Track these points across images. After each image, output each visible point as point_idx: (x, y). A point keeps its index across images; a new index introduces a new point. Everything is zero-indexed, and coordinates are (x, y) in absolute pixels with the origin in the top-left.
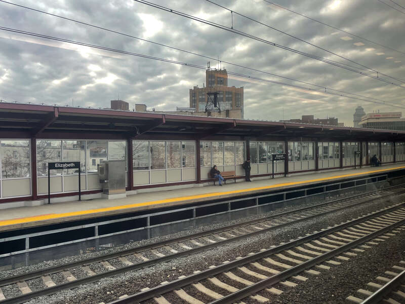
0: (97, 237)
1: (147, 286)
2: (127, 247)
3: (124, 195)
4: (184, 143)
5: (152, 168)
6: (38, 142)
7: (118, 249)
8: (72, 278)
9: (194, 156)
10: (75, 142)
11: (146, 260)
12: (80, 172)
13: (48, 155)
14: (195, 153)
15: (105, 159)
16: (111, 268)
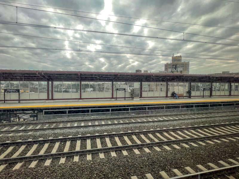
0: (130, 111)
1: (145, 129)
2: (139, 116)
3: (139, 99)
4: (161, 83)
5: (149, 91)
6: (114, 83)
7: (136, 116)
8: (122, 122)
9: (166, 88)
10: (124, 83)
11: (145, 121)
12: (125, 91)
13: (117, 86)
14: (166, 86)
15: (133, 88)
16: (134, 121)
